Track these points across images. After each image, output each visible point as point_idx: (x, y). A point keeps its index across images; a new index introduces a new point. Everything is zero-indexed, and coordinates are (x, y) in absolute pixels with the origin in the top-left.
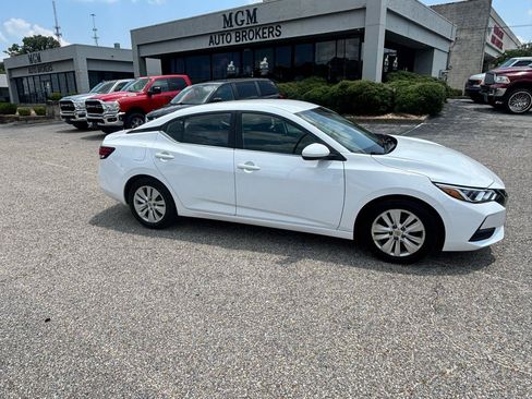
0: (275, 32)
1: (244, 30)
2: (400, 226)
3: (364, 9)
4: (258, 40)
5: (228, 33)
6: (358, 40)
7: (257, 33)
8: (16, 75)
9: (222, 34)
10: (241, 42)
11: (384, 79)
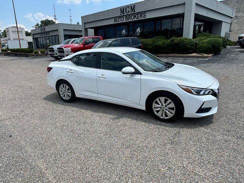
0: (143, 15)
1: (129, 15)
2: (164, 105)
3: (184, 4)
4: (136, 19)
5: (123, 17)
6: (182, 19)
7: (135, 17)
8: (36, 36)
9: (120, 17)
10: (128, 21)
11: (194, 37)
